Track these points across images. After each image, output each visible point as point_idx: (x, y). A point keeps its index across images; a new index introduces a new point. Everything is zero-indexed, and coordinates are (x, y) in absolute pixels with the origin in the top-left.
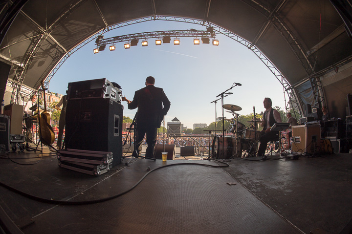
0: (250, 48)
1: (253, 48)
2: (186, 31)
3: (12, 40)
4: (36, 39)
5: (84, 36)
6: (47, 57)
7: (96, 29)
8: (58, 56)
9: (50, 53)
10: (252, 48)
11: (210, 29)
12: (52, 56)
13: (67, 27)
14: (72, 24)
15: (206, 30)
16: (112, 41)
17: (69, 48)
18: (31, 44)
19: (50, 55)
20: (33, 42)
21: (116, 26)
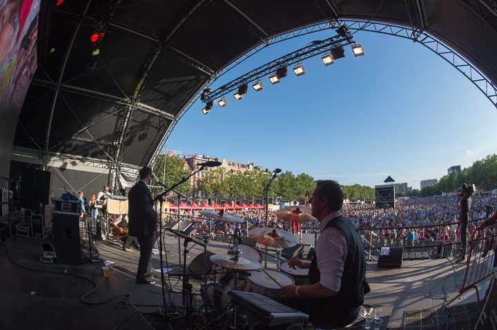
0: (415, 40)
1: (422, 36)
2: (307, 47)
3: (91, 120)
4: (122, 113)
5: (190, 93)
6: (148, 128)
7: (202, 81)
8: (163, 125)
9: (150, 123)
10: (419, 39)
11: (342, 31)
12: (156, 126)
13: (160, 89)
14: (164, 84)
15: (336, 34)
16: (219, 93)
17: (176, 112)
18: (118, 119)
19: (152, 126)
20: (121, 116)
21: (225, 70)
